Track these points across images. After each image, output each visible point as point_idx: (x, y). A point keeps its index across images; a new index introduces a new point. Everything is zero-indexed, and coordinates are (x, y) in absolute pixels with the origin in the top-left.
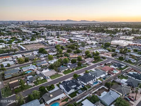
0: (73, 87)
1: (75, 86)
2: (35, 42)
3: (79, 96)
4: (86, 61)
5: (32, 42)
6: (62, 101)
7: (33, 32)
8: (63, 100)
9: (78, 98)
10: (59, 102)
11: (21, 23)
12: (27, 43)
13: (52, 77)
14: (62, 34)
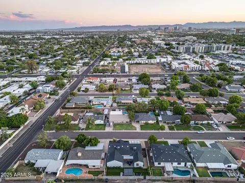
0: (126, 157)
1: (132, 158)
2: (153, 61)
3: (122, 180)
4: (214, 119)
5: (147, 62)
6: (90, 173)
7: (166, 44)
8: (93, 170)
9: (117, 181)
10: (85, 170)
11: (163, 28)
12: (138, 62)
13: (118, 126)
14: (220, 50)
